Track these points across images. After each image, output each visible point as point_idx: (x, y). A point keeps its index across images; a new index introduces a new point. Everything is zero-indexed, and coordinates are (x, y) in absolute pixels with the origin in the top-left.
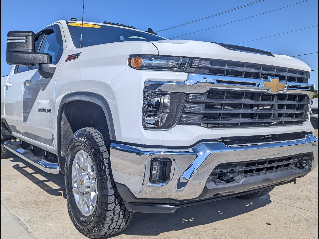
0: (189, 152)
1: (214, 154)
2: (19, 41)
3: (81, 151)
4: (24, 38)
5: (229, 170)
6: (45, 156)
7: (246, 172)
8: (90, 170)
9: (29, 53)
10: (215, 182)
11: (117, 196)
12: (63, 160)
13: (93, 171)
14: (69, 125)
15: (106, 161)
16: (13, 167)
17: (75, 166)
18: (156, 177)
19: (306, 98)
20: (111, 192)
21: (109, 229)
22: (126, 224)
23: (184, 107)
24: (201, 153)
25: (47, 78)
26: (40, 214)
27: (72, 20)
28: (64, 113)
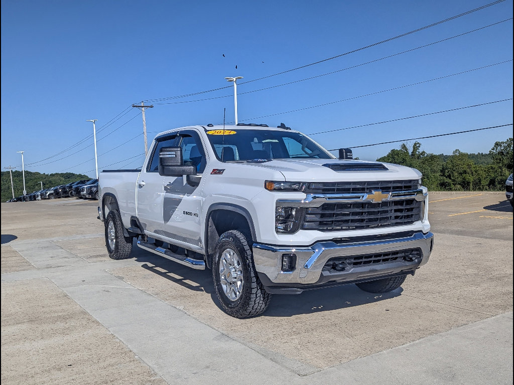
0: (308, 250)
1: (327, 250)
2: (170, 156)
3: (228, 249)
4: (174, 153)
5: (341, 262)
6: (185, 254)
7: (355, 264)
8: (236, 265)
9: (179, 166)
10: (329, 271)
11: (258, 282)
12: (210, 257)
13: (239, 264)
14: (214, 227)
15: (249, 257)
16: (142, 266)
17: (222, 262)
18: (286, 267)
19: (414, 201)
20: (254, 279)
21: (253, 309)
22: (265, 305)
23: (305, 217)
24: (317, 250)
25: (194, 186)
26: (192, 304)
27: (208, 126)
28: (211, 218)
